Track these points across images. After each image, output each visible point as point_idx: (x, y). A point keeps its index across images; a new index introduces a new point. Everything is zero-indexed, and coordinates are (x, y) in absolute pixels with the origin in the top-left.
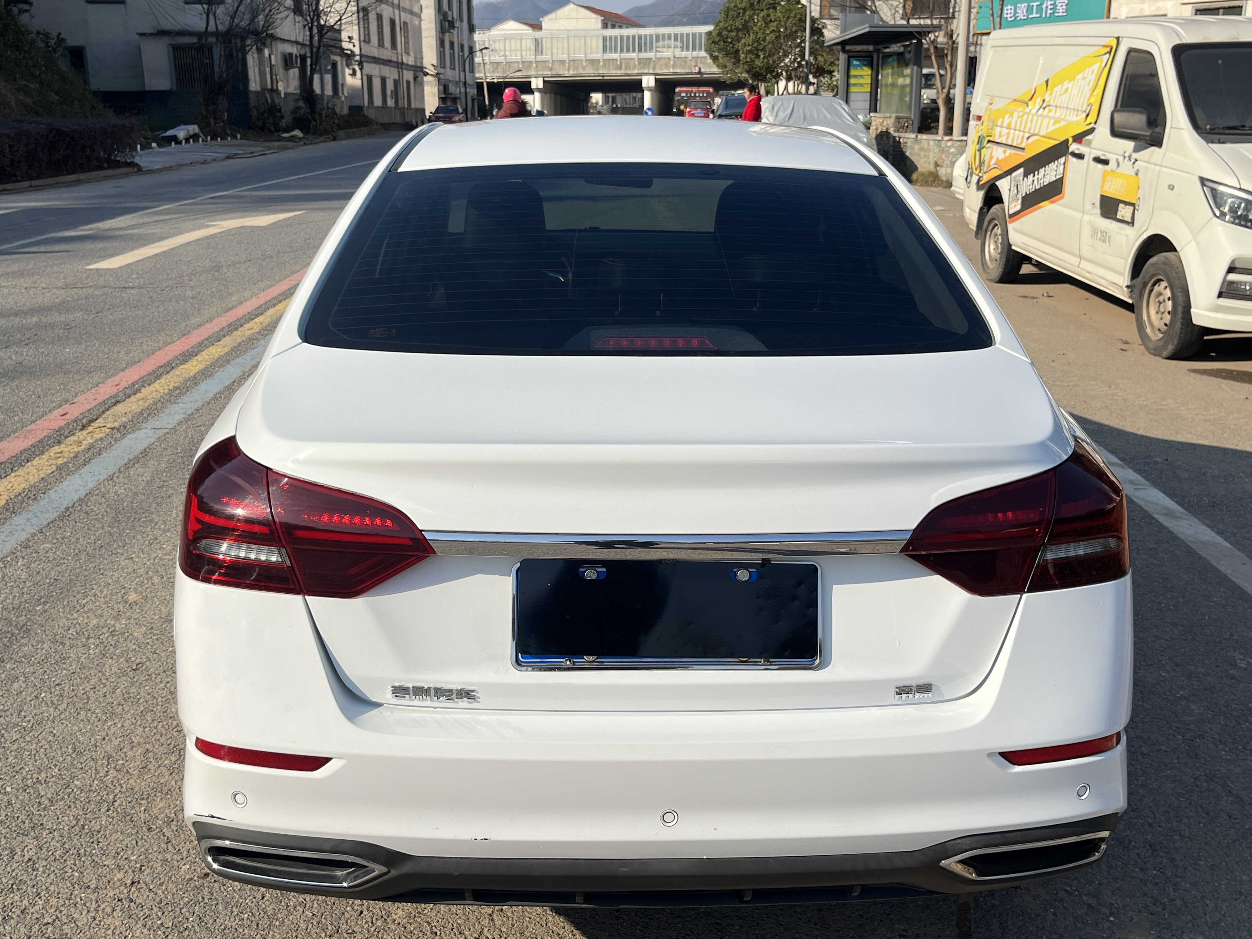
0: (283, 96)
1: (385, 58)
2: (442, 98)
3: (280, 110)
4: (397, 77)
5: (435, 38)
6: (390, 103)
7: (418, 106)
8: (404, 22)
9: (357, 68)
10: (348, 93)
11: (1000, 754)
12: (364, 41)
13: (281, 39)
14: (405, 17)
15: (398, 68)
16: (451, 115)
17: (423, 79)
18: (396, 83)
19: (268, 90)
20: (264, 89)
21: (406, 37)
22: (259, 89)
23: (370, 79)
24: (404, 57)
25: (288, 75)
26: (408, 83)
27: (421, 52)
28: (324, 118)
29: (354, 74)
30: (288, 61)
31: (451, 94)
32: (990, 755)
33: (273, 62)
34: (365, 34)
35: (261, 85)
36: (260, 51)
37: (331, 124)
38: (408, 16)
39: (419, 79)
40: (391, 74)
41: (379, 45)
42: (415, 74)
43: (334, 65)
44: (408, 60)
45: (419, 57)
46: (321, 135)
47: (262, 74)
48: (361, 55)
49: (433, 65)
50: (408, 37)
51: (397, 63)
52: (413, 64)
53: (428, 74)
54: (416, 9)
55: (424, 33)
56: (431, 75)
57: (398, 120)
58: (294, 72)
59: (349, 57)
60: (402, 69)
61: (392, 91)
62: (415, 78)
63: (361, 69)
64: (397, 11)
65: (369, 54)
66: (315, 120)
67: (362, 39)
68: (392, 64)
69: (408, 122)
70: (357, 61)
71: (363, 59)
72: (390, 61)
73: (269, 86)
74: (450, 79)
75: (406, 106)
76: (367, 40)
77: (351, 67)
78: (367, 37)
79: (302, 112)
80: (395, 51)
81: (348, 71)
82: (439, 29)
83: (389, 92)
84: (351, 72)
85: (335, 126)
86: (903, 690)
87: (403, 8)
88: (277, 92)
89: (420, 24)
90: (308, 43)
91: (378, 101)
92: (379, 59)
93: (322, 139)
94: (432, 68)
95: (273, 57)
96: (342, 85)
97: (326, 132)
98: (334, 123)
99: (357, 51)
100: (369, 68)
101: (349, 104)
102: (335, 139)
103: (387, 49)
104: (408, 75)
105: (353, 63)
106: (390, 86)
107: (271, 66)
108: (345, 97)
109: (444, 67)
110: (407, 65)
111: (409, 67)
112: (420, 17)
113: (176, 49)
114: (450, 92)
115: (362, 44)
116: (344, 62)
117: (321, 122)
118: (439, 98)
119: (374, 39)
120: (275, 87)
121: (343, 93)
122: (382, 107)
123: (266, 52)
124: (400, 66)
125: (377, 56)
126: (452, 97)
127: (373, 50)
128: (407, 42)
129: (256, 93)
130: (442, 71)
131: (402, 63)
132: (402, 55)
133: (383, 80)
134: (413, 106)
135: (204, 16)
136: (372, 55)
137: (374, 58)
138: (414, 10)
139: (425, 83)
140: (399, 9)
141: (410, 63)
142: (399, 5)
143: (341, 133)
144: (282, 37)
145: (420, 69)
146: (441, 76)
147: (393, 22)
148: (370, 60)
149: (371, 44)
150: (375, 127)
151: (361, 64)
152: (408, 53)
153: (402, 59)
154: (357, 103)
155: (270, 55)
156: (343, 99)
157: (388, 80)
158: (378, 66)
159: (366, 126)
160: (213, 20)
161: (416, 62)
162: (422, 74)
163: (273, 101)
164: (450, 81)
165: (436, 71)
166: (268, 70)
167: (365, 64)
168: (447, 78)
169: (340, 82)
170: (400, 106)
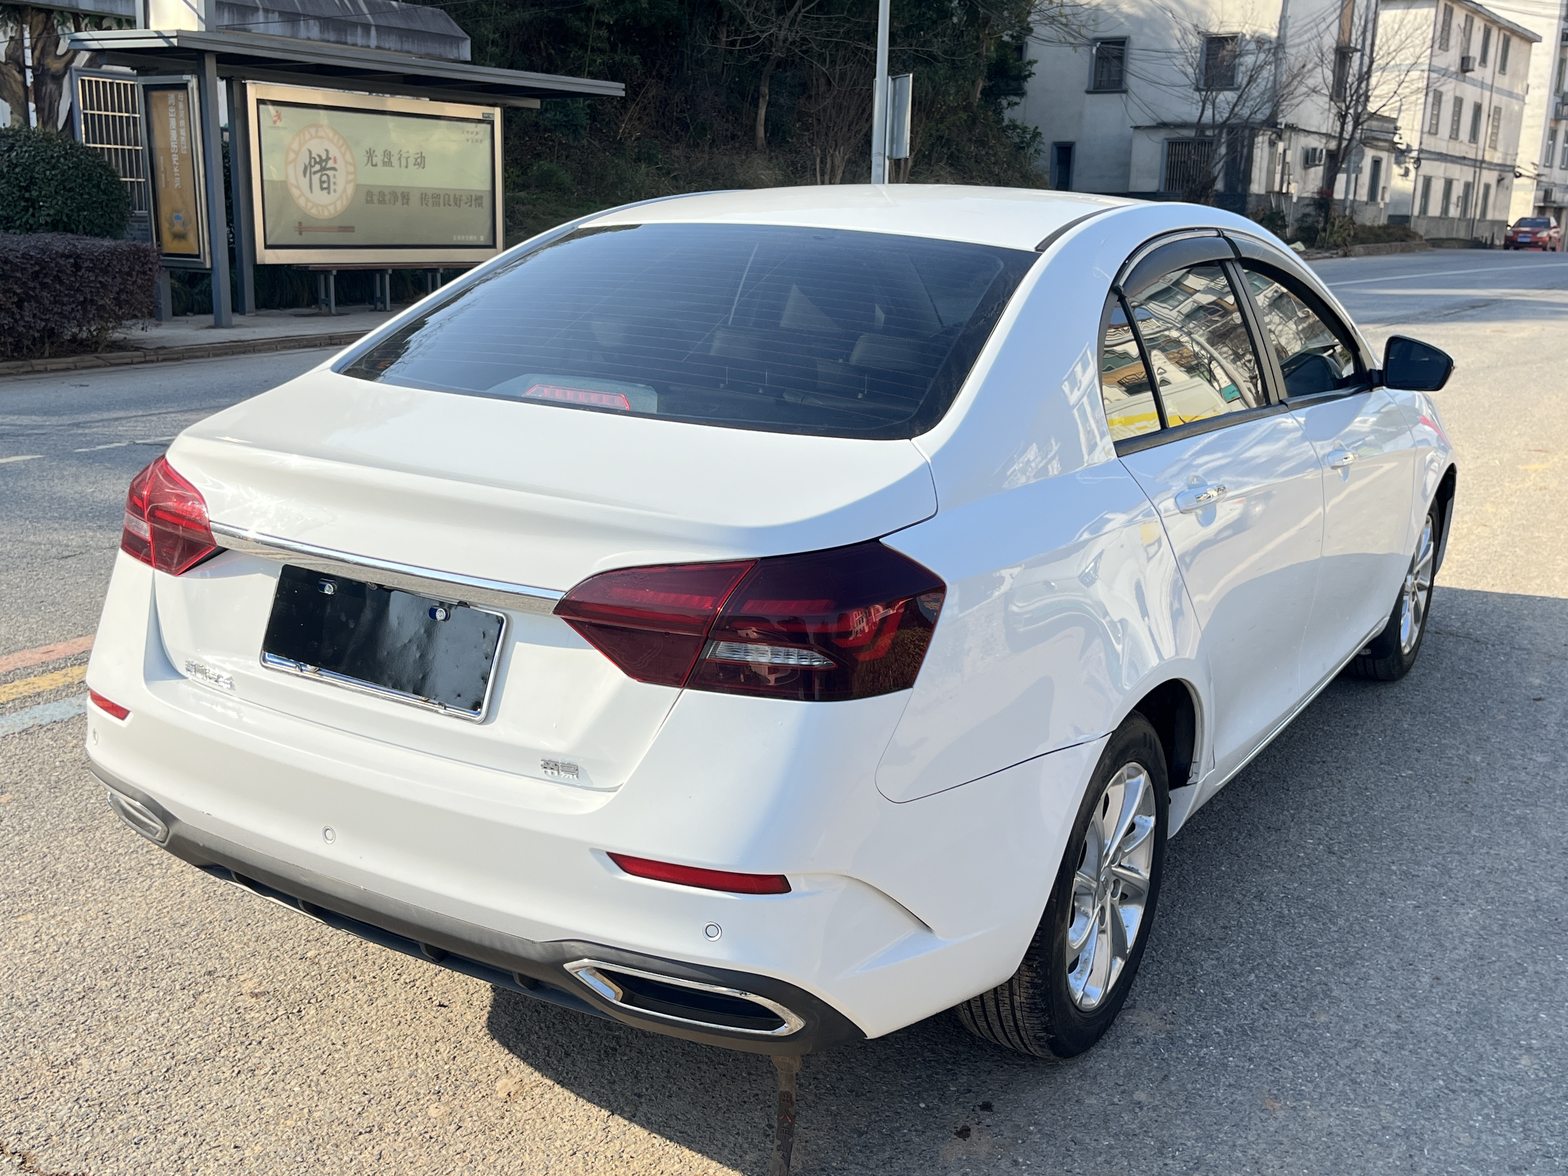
0: (1295, 200)
1: (1457, 154)
2: (1540, 207)
3: (1283, 218)
4: (1471, 180)
5: (1542, 128)
6: (1454, 212)
7: (1498, 217)
8: (1496, 108)
9: (1411, 167)
10: (1391, 198)
11: (611, 855)
12: (1429, 133)
13: (1305, 131)
14: (1497, 100)
15: (1475, 166)
16: (1537, 229)
17: (1512, 182)
18: (1468, 186)
19: (1273, 192)
20: (1269, 192)
21: (1496, 128)
22: (1262, 191)
23: (1428, 181)
24: (1486, 153)
25: (1306, 174)
26: (1487, 187)
27: (1517, 146)
28: (1335, 229)
29: (1406, 173)
30: (1309, 159)
31: (1554, 202)
32: (594, 851)
33: (1288, 159)
34: (1431, 124)
35: (1267, 187)
36: (1272, 144)
37: (1344, 235)
38: (1504, 98)
39: (1506, 182)
40: (1461, 175)
41: (1450, 137)
42: (1500, 175)
43: (1377, 163)
44: (1492, 157)
45: (1511, 152)
46: (1328, 249)
47: (1271, 174)
48: (1421, 151)
49: (1534, 164)
50: (1498, 127)
51: (1476, 160)
52: (1500, 161)
53: (1521, 175)
54: (1519, 90)
55: (1526, 121)
56: (1528, 177)
57: (1462, 234)
58: (1317, 173)
59: (1401, 154)
60: (1481, 168)
61: (1458, 198)
62: (1500, 181)
63: (1417, 168)
64: (1487, 94)
65: (1433, 150)
66: (1325, 230)
67: (1426, 129)
68: (1466, 162)
69: (1476, 238)
70: (1412, 158)
71: (1421, 156)
72: (1464, 158)
73: (1277, 188)
74: (1557, 182)
75: (1478, 217)
76: (1433, 131)
77: (1403, 166)
78: (1434, 127)
79: (1310, 220)
80: (1474, 145)
81: (1397, 170)
82: (1552, 115)
83: (1454, 198)
84: (1402, 171)
85: (1349, 239)
86: (550, 765)
87: (1498, 88)
88: (1287, 195)
89: (1522, 110)
90: (1337, 135)
91: (1434, 209)
92: (1447, 155)
93: (1327, 254)
94: (1531, 168)
95: (1289, 153)
96: (1384, 188)
97: (1337, 246)
98: (1349, 235)
99: (1415, 146)
100: (1428, 167)
101: (1391, 212)
102: (1345, 255)
103: (1461, 142)
104: (1489, 177)
105: (1407, 160)
106: (1457, 190)
107: (1284, 163)
108: (1385, 204)
109: (1551, 167)
110: (1491, 163)
111: (1492, 166)
112: (1523, 100)
113: (1172, 144)
114: (1553, 199)
115: (1425, 136)
116: (1393, 160)
117: (1331, 234)
118: (1535, 207)
119: (1445, 129)
120: (1284, 191)
121: (1383, 199)
122: (1440, 218)
123: (1281, 146)
124: (1479, 164)
125: (1445, 152)
126: (1555, 205)
127: (1441, 144)
128: (1495, 134)
129: (1258, 196)
130: (1546, 171)
131: (1483, 161)
132: (1484, 150)
133: (1449, 183)
134: (1490, 216)
135: (1201, 104)
136: (1438, 151)
137: (1440, 154)
138: (1515, 91)
139: (1514, 187)
140: (1491, 91)
141: (1496, 161)
142: (1492, 86)
143: (1359, 248)
144: (1307, 129)
145: (1511, 169)
146: (1543, 179)
147: (1478, 108)
148: (1433, 157)
149: (1438, 136)
150: (1417, 242)
151: (1418, 161)
152: (1495, 148)
153: (1483, 156)
154: (1403, 211)
155: (1285, 151)
156: (1382, 205)
157: (1455, 183)
158: (1443, 165)
159: (1402, 241)
160: (1211, 111)
161: (1505, 159)
162: (1512, 175)
163: (1278, 206)
164: (1555, 185)
165: (1536, 172)
166: (1279, 168)
167: (1423, 162)
168: (1552, 180)
169: (1382, 184)
170: (1468, 216)
